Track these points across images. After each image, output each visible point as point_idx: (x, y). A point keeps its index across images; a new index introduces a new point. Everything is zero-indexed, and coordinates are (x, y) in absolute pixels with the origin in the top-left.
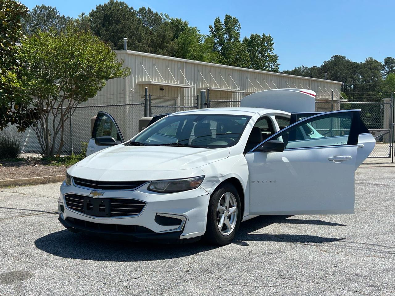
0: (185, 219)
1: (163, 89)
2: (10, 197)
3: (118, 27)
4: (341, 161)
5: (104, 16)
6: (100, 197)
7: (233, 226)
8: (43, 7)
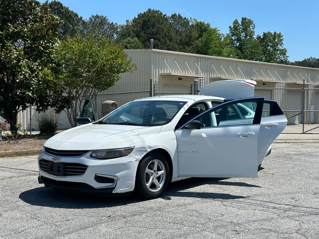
0: (117, 179)
1: (181, 79)
2: (30, 162)
3: (154, 30)
4: (246, 136)
5: (143, 22)
6: (58, 161)
7: (161, 185)
8: (97, 17)
